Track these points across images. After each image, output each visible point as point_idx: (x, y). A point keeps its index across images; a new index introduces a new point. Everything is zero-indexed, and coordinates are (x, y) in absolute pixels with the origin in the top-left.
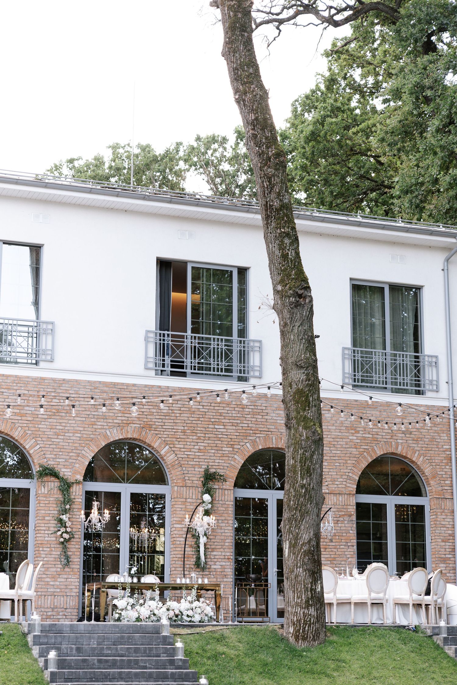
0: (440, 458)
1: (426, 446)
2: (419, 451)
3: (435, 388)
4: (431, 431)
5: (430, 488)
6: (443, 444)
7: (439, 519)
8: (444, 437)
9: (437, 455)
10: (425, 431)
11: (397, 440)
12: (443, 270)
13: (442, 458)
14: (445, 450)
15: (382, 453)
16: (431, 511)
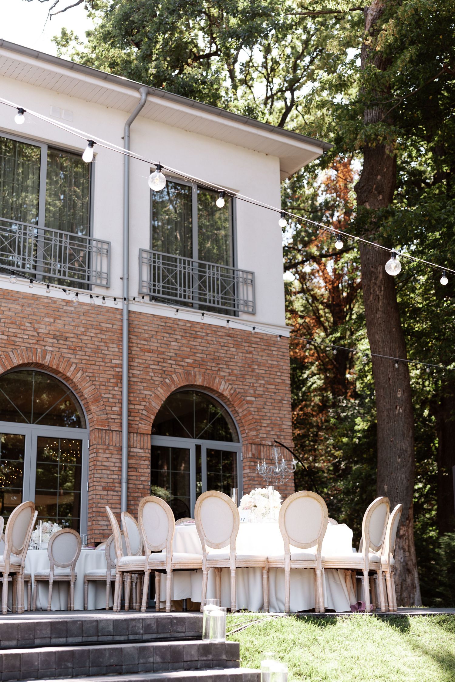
0: (106, 376)
1: (87, 358)
2: (76, 364)
3: (104, 282)
4: (96, 339)
5: (91, 416)
6: (112, 357)
7: (100, 459)
8: (114, 348)
9: (103, 372)
10: (86, 338)
11: (45, 346)
12: (123, 138)
13: (109, 377)
14: (114, 365)
15: (21, 362)
16: (91, 448)
